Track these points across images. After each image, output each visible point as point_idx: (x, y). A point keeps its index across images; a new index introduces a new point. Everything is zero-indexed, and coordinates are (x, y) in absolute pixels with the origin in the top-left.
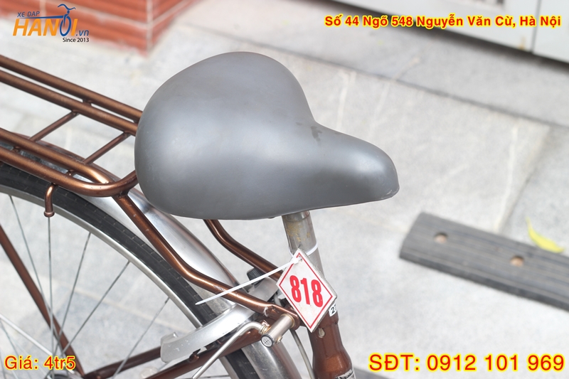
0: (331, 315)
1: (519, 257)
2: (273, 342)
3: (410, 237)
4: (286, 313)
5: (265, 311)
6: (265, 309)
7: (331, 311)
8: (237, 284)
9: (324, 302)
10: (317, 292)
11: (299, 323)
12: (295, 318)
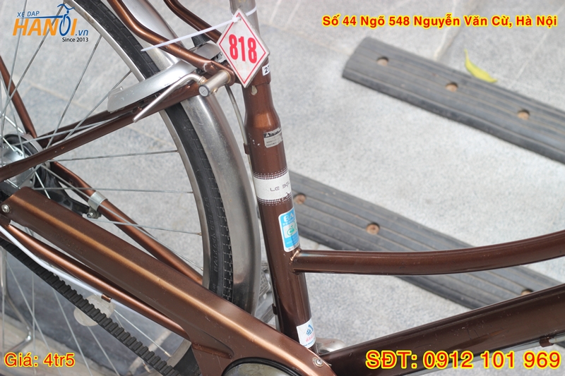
0: (264, 74)
1: (454, 84)
2: (209, 92)
3: (353, 58)
4: (223, 69)
5: (204, 66)
6: (205, 65)
7: (264, 71)
8: (175, 37)
9: (258, 58)
10: (252, 50)
11: (234, 79)
12: (231, 75)
